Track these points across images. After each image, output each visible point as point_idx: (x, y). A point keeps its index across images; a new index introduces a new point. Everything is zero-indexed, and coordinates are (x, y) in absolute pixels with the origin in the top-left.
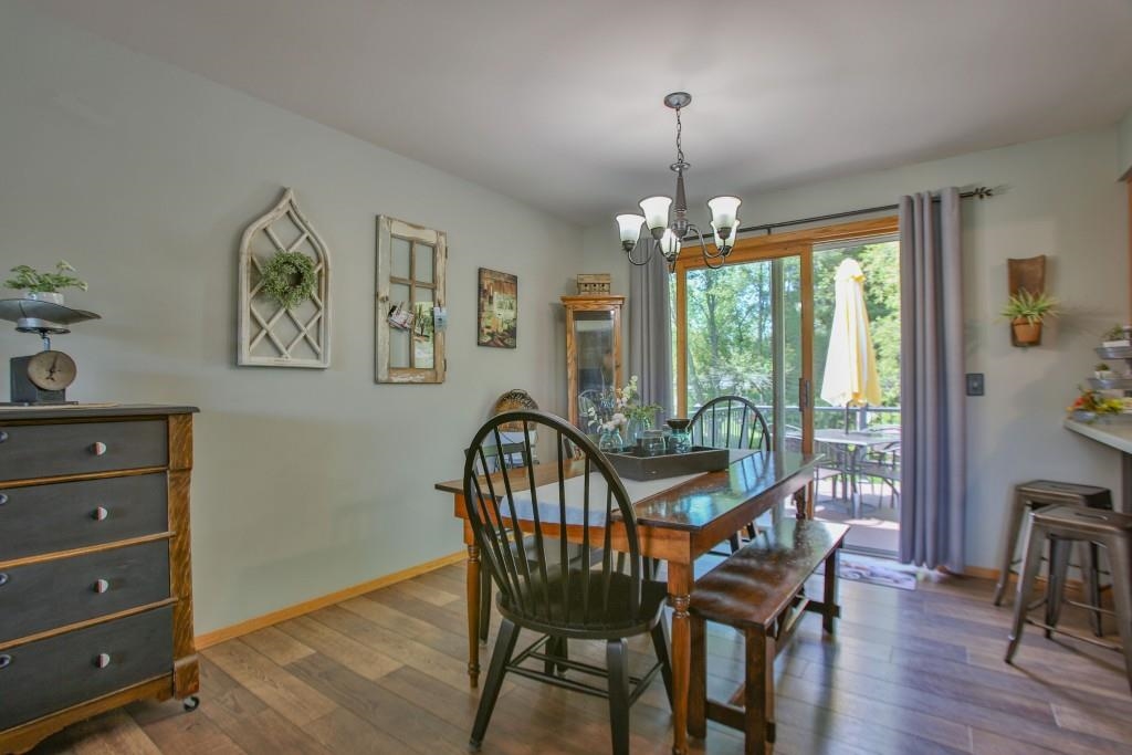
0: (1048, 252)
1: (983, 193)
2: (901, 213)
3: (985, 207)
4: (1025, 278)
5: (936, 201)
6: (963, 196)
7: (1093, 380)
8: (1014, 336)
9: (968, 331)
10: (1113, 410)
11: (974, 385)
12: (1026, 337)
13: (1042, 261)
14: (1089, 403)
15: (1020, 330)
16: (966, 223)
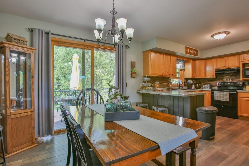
1: (128, 47)
4: (133, 65)
5: (122, 46)
8: (132, 76)
9: (126, 74)
13: (135, 62)
16: (126, 52)
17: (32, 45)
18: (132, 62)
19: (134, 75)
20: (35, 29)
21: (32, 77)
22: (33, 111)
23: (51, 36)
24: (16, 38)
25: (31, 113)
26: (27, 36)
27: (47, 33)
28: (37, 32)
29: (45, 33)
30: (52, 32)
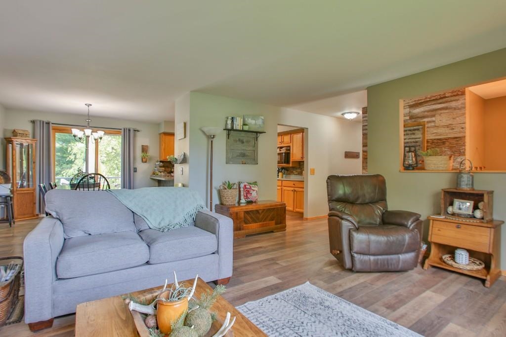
0: (148, 145)
1: (138, 131)
2: (122, 131)
3: (138, 134)
4: (144, 149)
5: (129, 130)
6: (134, 131)
7: (155, 169)
8: (142, 160)
9: (134, 158)
10: (157, 174)
11: (135, 170)
12: (144, 161)
13: (147, 146)
14: (154, 174)
15: (144, 159)
16: (135, 136)
17: (34, 137)
18: (142, 146)
19: (144, 160)
20: (37, 120)
21: (34, 163)
22: (34, 190)
23: (51, 125)
24: (21, 132)
25: (32, 191)
26: (29, 128)
27: (48, 123)
28: (39, 123)
29: (46, 123)
30: (52, 121)
